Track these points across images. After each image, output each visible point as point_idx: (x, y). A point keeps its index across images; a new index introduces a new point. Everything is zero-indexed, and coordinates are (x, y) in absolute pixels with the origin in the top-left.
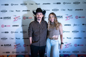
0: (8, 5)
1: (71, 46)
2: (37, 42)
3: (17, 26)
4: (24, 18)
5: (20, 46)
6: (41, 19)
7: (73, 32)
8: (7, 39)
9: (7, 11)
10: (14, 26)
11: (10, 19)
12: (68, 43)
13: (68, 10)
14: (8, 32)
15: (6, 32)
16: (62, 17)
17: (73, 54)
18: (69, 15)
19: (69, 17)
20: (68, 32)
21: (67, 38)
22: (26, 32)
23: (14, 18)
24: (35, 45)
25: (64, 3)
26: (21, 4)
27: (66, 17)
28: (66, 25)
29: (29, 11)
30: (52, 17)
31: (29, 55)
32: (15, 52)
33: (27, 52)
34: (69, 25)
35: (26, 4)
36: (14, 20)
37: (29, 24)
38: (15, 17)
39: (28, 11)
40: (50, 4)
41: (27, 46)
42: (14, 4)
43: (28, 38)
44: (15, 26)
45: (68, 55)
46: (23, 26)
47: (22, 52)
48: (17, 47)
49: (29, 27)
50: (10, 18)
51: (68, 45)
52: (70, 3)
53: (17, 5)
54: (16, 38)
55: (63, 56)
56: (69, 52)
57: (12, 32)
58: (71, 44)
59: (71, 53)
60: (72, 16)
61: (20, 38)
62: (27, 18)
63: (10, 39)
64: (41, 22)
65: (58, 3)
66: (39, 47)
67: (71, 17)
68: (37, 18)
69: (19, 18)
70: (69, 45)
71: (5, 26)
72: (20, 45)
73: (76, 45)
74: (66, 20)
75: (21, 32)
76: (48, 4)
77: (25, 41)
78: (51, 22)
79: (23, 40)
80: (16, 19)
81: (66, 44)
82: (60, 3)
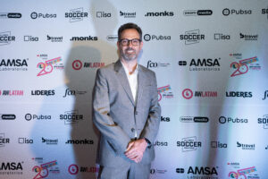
0: (19, 16)
1: (256, 178)
3: (47, 93)
4: (78, 64)
5: (57, 171)
7: (260, 121)
8: (8, 141)
9: (13, 38)
10: (37, 93)
11: (24, 66)
12: (242, 167)
13: (242, 36)
14: (13, 117)
15: (5, 117)
19: (244, 63)
20: (242, 121)
22: (81, 117)
23: (40, 65)
25: (226, 12)
26: (67, 15)
28: (232, 94)
29: (96, 39)
34: (244, 95)
35: (86, 15)
36: (40, 70)
38: (44, 62)
39: (90, 38)
40: (172, 14)
41: (83, 170)
42: (40, 15)
43: (86, 142)
44: (41, 93)
46: (69, 93)
48: (43, 172)
50: (25, 63)
51: (242, 172)
52: (250, 12)
53: (52, 16)
57: (28, 117)
58: (253, 169)
60: (255, 59)
61: (57, 141)
62: (87, 65)
63: (21, 141)
65: (201, 13)
67: (254, 64)
69: (58, 64)
70: (247, 175)
71: (6, 93)
72: (54, 167)
74: (233, 75)
76: (166, 14)
80: (48, 68)
81: (236, 170)
82: (210, 12)
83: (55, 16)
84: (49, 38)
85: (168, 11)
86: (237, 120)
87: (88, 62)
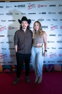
1: (56, 56)
2: (23, 49)
3: (2, 36)
4: (10, 28)
6: (26, 28)
7: (57, 42)
12: (53, 53)
13: (54, 20)
16: (47, 27)
17: (57, 63)
18: (54, 26)
20: (53, 42)
21: (52, 48)
22: (12, 42)
24: (21, 53)
25: (50, 13)
26: (7, 14)
27: (51, 28)
28: (51, 35)
29: (15, 21)
30: (37, 25)
31: (15, 65)
32: (1, 63)
33: (13, 62)
34: (54, 35)
35: (12, 14)
37: (15, 33)
38: (1, 27)
39: (13, 21)
40: (35, 14)
41: (13, 56)
43: (14, 49)
45: (53, 65)
46: (8, 36)
47: (8, 62)
48: (3, 57)
49: (15, 36)
51: (53, 55)
53: (2, 14)
54: (3, 49)
55: (48, 66)
56: (53, 62)
58: (55, 54)
59: (56, 63)
60: (57, 26)
61: (6, 49)
62: (13, 28)
64: (26, 31)
65: (43, 13)
66: (24, 54)
67: (56, 27)
68: (22, 26)
69: (5, 28)
72: (6, 56)
73: (60, 55)
74: (51, 30)
75: (7, 42)
76: (34, 14)
77: (11, 52)
78: (35, 30)
79: (9, 50)
80: (2, 29)
81: (51, 54)
82: (45, 13)
83: (3, 14)
84: (2, 21)
85: (34, 13)
86: (52, 42)
87: (13, 27)
